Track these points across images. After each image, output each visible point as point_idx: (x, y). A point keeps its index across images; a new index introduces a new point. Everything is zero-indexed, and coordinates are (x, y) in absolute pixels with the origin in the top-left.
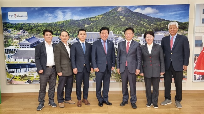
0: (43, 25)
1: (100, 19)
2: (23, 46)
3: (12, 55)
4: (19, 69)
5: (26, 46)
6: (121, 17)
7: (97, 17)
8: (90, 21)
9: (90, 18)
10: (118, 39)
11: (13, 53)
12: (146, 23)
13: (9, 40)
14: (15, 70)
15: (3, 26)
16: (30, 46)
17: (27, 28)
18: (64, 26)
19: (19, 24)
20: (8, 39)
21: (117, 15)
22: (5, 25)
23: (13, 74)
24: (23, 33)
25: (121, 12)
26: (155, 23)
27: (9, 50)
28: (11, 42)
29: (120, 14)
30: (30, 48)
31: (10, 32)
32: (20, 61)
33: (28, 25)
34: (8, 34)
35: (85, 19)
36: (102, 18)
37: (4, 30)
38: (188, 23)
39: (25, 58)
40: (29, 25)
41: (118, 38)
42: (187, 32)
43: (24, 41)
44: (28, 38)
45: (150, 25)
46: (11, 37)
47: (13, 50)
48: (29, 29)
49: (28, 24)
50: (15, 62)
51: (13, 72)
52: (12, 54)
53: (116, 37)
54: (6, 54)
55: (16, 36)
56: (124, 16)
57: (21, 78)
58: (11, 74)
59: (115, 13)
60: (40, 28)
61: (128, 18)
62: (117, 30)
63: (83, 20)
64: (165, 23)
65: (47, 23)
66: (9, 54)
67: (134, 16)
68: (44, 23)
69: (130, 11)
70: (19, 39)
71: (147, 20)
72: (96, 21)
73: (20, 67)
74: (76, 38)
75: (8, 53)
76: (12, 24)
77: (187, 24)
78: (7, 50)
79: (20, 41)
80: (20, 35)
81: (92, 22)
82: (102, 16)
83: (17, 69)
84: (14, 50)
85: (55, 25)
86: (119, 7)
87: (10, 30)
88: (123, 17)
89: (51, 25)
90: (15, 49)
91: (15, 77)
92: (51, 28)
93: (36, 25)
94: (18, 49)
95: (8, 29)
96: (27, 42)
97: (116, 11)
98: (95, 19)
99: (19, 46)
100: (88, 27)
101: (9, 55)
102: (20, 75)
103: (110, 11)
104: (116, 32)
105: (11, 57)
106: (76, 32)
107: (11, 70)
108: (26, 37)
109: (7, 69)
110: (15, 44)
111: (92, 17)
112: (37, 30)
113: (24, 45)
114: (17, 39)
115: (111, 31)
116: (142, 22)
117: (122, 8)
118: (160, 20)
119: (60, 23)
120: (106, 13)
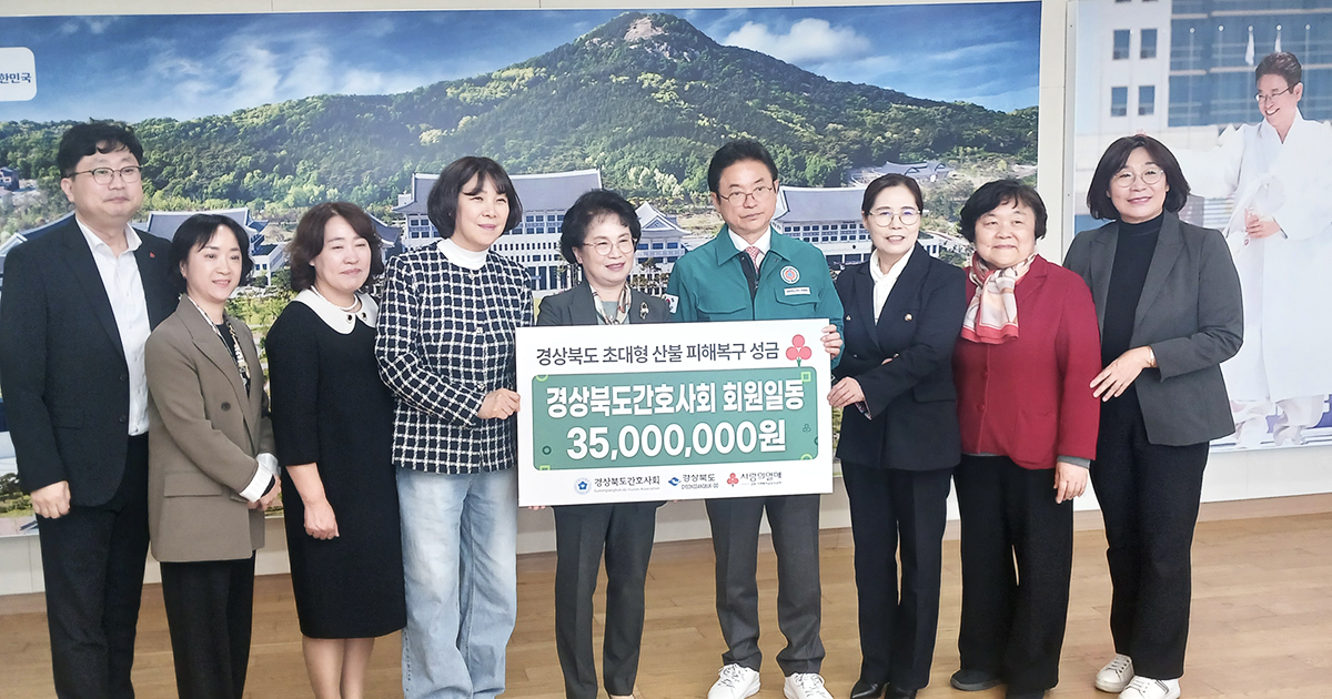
1: (518, 91)
6: (648, 79)
7: (500, 79)
8: (454, 101)
9: (458, 84)
12: (796, 118)
17: (34, 156)
18: (283, 136)
21: (624, 67)
25: (652, 46)
26: (848, 118)
29: (643, 58)
33: (38, 135)
35: (421, 89)
36: (533, 83)
38: (1035, 113)
40: (49, 139)
42: (1027, 170)
44: (39, 222)
45: (820, 128)
48: (44, 164)
49: (38, 127)
56: (668, 75)
59: (611, 52)
61: (691, 86)
62: (628, 159)
63: (408, 96)
64: (910, 114)
65: (169, 120)
67: (730, 74)
68: (152, 122)
69: (705, 41)
71: (806, 99)
72: (497, 102)
77: (1029, 119)
81: (470, 109)
82: (529, 73)
85: (221, 131)
86: (636, 15)
88: (663, 82)
89: (198, 136)
92: (199, 153)
97: (621, 43)
98: (485, 92)
100: (444, 141)
103: (582, 42)
104: (624, 173)
106: (365, 179)
108: (29, 219)
111: (470, 81)
115: (587, 167)
116: (774, 112)
117: (655, 25)
118: (878, 98)
119: (259, 121)
120: (558, 54)
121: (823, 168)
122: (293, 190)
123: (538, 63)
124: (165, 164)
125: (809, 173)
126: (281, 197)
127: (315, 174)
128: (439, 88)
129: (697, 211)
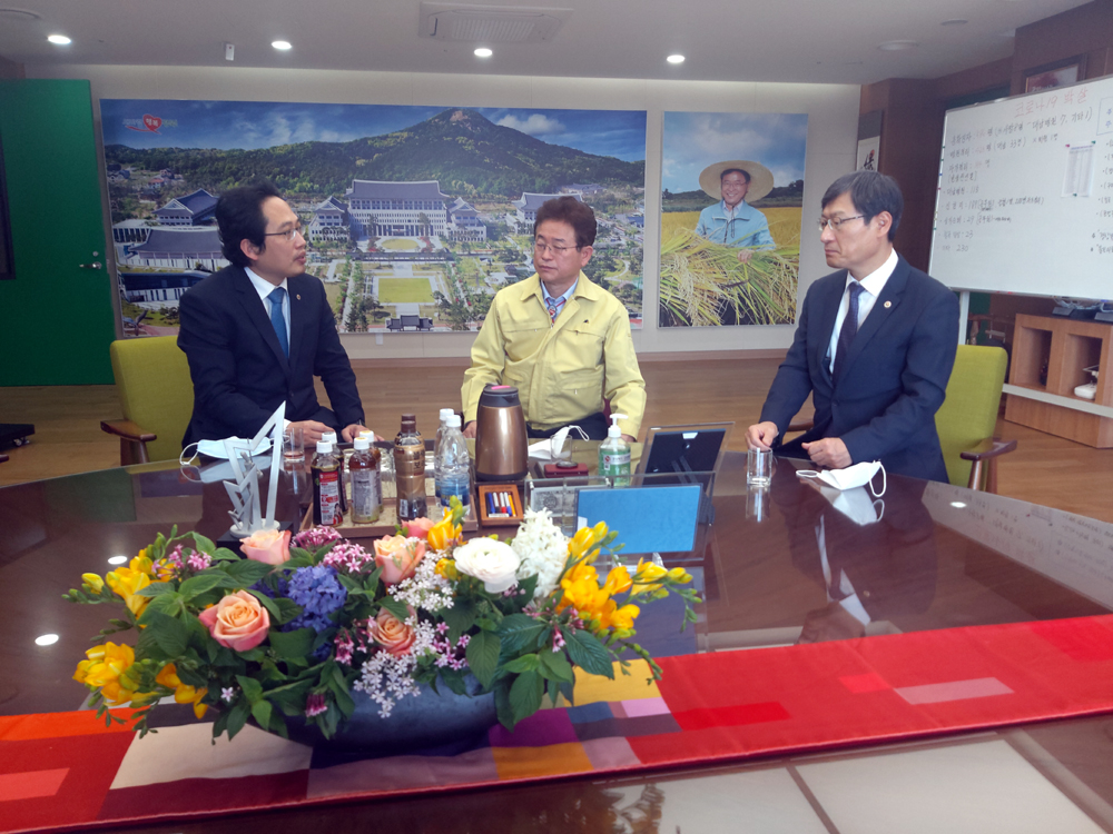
0: (231, 156)
1: (401, 143)
2: (170, 220)
3: (138, 248)
4: (161, 291)
5: (180, 220)
6: (461, 139)
7: (393, 137)
8: (372, 146)
9: (373, 139)
10: (455, 205)
11: (139, 240)
12: (531, 160)
13: (127, 200)
14: (149, 292)
15: (107, 156)
16: (190, 220)
17: (181, 164)
18: (293, 159)
19: (154, 150)
20: (121, 196)
21: (449, 133)
22: (113, 152)
23: (141, 304)
24: (167, 179)
25: (463, 124)
26: (555, 161)
27: (127, 230)
28: (133, 205)
29: (458, 130)
30: (191, 227)
31: (127, 175)
32: (161, 265)
33: (182, 154)
34: (120, 180)
35: (356, 141)
36: (408, 139)
37: (110, 168)
38: (643, 163)
39: (176, 255)
40: (187, 157)
41: (453, 200)
42: (640, 189)
43: (172, 203)
44: (185, 195)
45: (542, 166)
46: (132, 191)
47: (138, 230)
48: (186, 167)
49: (182, 151)
50: (148, 268)
51: (141, 299)
52: (137, 244)
53: (448, 200)
54: (116, 245)
55: (147, 187)
56: (470, 138)
57: (167, 318)
58: (136, 304)
59: (443, 126)
60: (221, 164)
61: (481, 144)
62: (452, 176)
63: (350, 143)
64: (585, 161)
65: (241, 150)
66: (128, 244)
67: (500, 139)
68: (234, 151)
69: (488, 123)
70: (157, 196)
71: (535, 151)
72: (391, 147)
73: (164, 282)
74: (330, 198)
75: (123, 241)
76: (133, 151)
77: (640, 166)
78: (121, 230)
79: (159, 204)
80: (158, 186)
81: (378, 151)
82: (405, 135)
83: (154, 291)
84: (143, 230)
85: (265, 156)
86: (455, 110)
87: (129, 169)
88: (468, 141)
89: (255, 158)
90: (145, 227)
91: (149, 315)
92: (255, 166)
93: (208, 155)
94: (154, 228)
95: (122, 166)
96: (181, 207)
97: (448, 122)
98: (385, 143)
99: (158, 219)
100: (366, 164)
101: (126, 248)
102: (162, 309)
103: (431, 121)
104: (450, 183)
105: (135, 253)
106: (331, 180)
107: (136, 293)
108: (179, 192)
109: (124, 289)
110: (145, 215)
111: (378, 137)
112: (211, 172)
113: (172, 217)
114: (151, 197)
115: (433, 179)
116: (520, 157)
117: (464, 114)
118: (569, 152)
119: (282, 152)
120: (419, 126)
121: (544, 185)
122: (298, 185)
123: (409, 130)
124: (239, 170)
125: (537, 187)
126: (293, 188)
127: (308, 178)
128: (365, 140)
129: (484, 203)
